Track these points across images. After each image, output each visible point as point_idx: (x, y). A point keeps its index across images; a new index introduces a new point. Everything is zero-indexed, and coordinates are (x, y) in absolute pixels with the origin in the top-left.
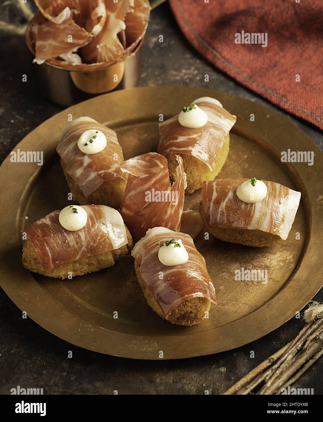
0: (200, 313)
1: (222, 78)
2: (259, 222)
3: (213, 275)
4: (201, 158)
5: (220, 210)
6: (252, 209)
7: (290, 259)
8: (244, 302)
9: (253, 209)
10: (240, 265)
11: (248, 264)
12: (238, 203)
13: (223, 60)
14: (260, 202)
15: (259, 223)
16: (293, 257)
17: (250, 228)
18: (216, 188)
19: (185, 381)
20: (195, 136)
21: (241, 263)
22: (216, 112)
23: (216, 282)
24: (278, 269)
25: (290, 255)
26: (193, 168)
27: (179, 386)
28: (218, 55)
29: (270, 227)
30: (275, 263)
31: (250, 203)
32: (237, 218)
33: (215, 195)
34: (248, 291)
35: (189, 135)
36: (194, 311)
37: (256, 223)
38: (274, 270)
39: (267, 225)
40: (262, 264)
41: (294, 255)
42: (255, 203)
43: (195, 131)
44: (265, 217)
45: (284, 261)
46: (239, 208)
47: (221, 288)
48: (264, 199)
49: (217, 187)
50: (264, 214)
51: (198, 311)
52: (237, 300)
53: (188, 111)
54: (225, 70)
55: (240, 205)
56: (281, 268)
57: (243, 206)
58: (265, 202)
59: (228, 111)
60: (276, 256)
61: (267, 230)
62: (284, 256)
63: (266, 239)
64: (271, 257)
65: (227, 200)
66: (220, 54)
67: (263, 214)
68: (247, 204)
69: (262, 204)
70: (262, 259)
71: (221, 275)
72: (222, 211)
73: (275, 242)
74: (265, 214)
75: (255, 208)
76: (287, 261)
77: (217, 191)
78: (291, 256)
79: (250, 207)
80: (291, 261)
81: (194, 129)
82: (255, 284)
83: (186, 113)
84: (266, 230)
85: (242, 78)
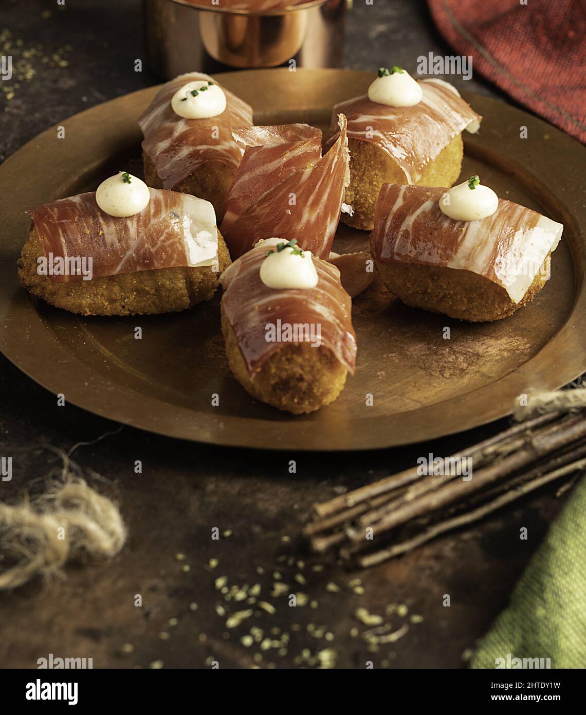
0: (320, 384)
2: (470, 257)
3: (370, 354)
4: (393, 153)
5: (403, 228)
6: (462, 230)
7: (525, 349)
8: (415, 398)
9: (464, 232)
10: (426, 346)
11: (443, 346)
12: (438, 219)
13: (491, 61)
14: (480, 220)
15: (470, 259)
16: (530, 347)
17: (451, 265)
18: (405, 192)
19: (261, 496)
20: (391, 117)
21: (429, 344)
22: (442, 94)
23: (372, 365)
24: (497, 361)
25: (526, 344)
26: (376, 174)
27: (248, 500)
28: (486, 54)
29: (488, 268)
30: (494, 352)
31: (461, 221)
32: (430, 245)
33: (400, 202)
34: (429, 384)
35: (381, 115)
36: (308, 377)
37: (464, 257)
38: (488, 361)
39: (484, 262)
40: (469, 350)
41: (533, 344)
42: (470, 221)
43: (394, 110)
44: (483, 248)
45: (512, 351)
46: (438, 227)
47: (379, 373)
48: (488, 217)
49: (407, 192)
50: (483, 242)
51: (315, 380)
52: (403, 394)
53: (386, 75)
54: (493, 78)
55: (441, 222)
56: (503, 359)
57: (446, 225)
58: (490, 223)
59: (468, 103)
60: (499, 342)
61: (482, 272)
62: (516, 344)
63: (481, 296)
64: (492, 342)
65: (419, 212)
66: (492, 55)
67: (481, 243)
68: (454, 221)
69: (482, 226)
70: (471, 343)
71: (385, 356)
72: (406, 230)
73: (499, 307)
74: (483, 244)
75: (467, 229)
76: (517, 352)
77: (404, 198)
78: (528, 345)
79: (459, 227)
80: (526, 351)
81: (392, 107)
82: (445, 375)
83: (384, 78)
84: (481, 270)
85: (518, 93)
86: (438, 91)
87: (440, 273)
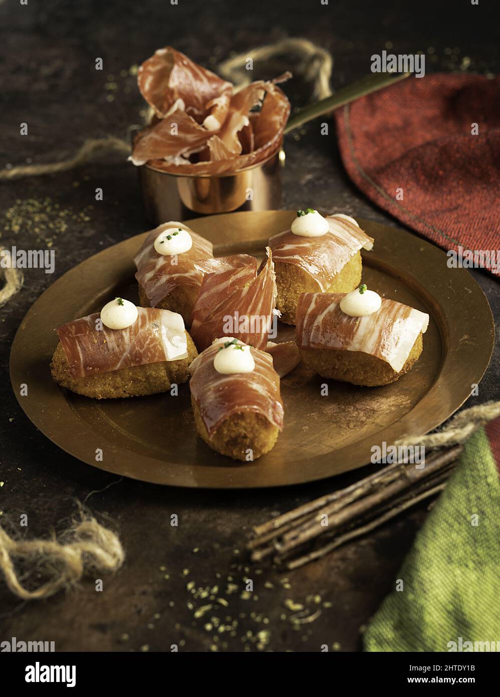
0: (259, 439)
1: (382, 218)
2: (363, 342)
3: (298, 414)
4: (309, 270)
5: (316, 324)
6: (356, 324)
7: (407, 404)
8: (329, 444)
9: (357, 325)
10: (337, 406)
11: (349, 405)
12: (339, 317)
13: (386, 196)
14: (369, 315)
15: (363, 343)
16: (411, 403)
17: (350, 349)
18: (316, 299)
19: (220, 521)
20: (307, 245)
21: (339, 404)
23: (299, 422)
24: (387, 414)
25: (408, 400)
26: (298, 286)
27: (211, 525)
28: (382, 191)
29: (375, 349)
30: (385, 407)
31: (355, 317)
32: (334, 335)
33: (313, 306)
34: (339, 434)
35: (300, 243)
36: (250, 435)
37: (359, 343)
38: (381, 415)
39: (372, 345)
40: (368, 407)
41: (412, 400)
42: (361, 317)
43: (309, 239)
44: (371, 336)
45: (397, 406)
46: (340, 322)
47: (304, 428)
48: (374, 313)
49: (318, 298)
50: (371, 331)
51: (255, 437)
52: (320, 442)
53: (303, 215)
54: (387, 208)
55: (342, 318)
56: (391, 412)
57: (345, 320)
58: (376, 317)
59: (363, 230)
60: (389, 400)
61: (372, 352)
62: (400, 401)
63: (373, 369)
64: (383, 400)
65: (326, 312)
66: (386, 191)
67: (370, 332)
68: (350, 317)
69: (370, 319)
70: (369, 402)
71: (308, 415)
72: (318, 326)
73: (386, 376)
74: (371, 332)
75: (360, 322)
76: (401, 406)
77: (316, 303)
78: (409, 401)
79: (354, 321)
80: (407, 406)
81: (308, 237)
82: (350, 427)
83: (301, 217)
84: (370, 351)
85: (405, 218)
86: (341, 223)
87: (342, 354)
